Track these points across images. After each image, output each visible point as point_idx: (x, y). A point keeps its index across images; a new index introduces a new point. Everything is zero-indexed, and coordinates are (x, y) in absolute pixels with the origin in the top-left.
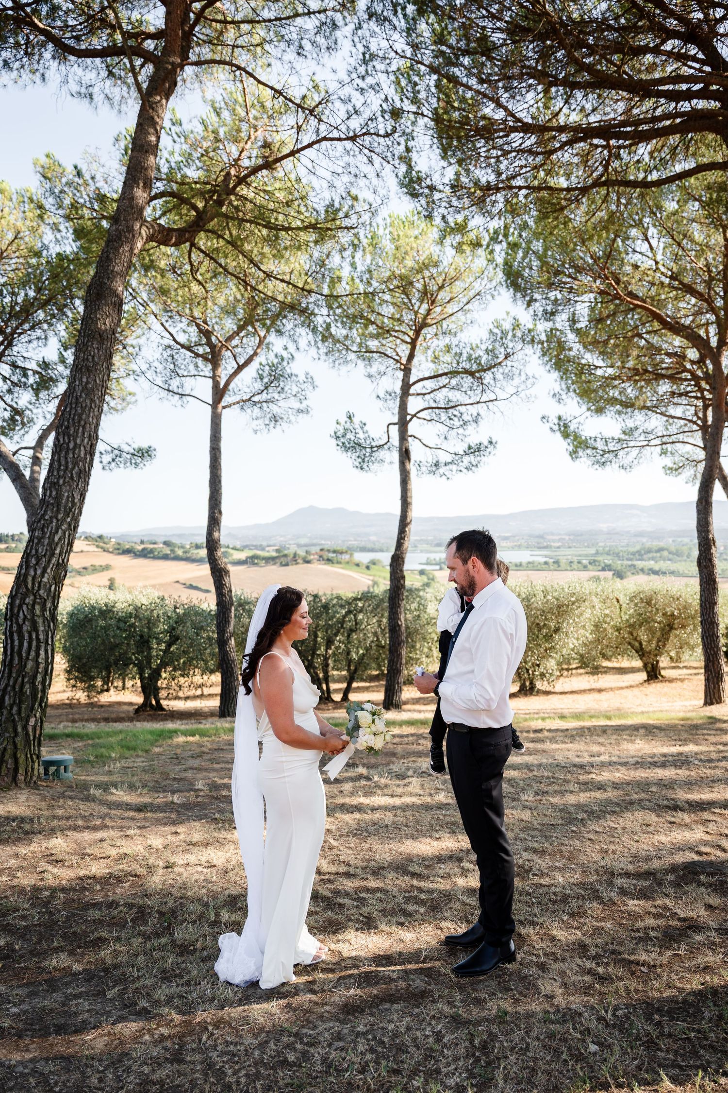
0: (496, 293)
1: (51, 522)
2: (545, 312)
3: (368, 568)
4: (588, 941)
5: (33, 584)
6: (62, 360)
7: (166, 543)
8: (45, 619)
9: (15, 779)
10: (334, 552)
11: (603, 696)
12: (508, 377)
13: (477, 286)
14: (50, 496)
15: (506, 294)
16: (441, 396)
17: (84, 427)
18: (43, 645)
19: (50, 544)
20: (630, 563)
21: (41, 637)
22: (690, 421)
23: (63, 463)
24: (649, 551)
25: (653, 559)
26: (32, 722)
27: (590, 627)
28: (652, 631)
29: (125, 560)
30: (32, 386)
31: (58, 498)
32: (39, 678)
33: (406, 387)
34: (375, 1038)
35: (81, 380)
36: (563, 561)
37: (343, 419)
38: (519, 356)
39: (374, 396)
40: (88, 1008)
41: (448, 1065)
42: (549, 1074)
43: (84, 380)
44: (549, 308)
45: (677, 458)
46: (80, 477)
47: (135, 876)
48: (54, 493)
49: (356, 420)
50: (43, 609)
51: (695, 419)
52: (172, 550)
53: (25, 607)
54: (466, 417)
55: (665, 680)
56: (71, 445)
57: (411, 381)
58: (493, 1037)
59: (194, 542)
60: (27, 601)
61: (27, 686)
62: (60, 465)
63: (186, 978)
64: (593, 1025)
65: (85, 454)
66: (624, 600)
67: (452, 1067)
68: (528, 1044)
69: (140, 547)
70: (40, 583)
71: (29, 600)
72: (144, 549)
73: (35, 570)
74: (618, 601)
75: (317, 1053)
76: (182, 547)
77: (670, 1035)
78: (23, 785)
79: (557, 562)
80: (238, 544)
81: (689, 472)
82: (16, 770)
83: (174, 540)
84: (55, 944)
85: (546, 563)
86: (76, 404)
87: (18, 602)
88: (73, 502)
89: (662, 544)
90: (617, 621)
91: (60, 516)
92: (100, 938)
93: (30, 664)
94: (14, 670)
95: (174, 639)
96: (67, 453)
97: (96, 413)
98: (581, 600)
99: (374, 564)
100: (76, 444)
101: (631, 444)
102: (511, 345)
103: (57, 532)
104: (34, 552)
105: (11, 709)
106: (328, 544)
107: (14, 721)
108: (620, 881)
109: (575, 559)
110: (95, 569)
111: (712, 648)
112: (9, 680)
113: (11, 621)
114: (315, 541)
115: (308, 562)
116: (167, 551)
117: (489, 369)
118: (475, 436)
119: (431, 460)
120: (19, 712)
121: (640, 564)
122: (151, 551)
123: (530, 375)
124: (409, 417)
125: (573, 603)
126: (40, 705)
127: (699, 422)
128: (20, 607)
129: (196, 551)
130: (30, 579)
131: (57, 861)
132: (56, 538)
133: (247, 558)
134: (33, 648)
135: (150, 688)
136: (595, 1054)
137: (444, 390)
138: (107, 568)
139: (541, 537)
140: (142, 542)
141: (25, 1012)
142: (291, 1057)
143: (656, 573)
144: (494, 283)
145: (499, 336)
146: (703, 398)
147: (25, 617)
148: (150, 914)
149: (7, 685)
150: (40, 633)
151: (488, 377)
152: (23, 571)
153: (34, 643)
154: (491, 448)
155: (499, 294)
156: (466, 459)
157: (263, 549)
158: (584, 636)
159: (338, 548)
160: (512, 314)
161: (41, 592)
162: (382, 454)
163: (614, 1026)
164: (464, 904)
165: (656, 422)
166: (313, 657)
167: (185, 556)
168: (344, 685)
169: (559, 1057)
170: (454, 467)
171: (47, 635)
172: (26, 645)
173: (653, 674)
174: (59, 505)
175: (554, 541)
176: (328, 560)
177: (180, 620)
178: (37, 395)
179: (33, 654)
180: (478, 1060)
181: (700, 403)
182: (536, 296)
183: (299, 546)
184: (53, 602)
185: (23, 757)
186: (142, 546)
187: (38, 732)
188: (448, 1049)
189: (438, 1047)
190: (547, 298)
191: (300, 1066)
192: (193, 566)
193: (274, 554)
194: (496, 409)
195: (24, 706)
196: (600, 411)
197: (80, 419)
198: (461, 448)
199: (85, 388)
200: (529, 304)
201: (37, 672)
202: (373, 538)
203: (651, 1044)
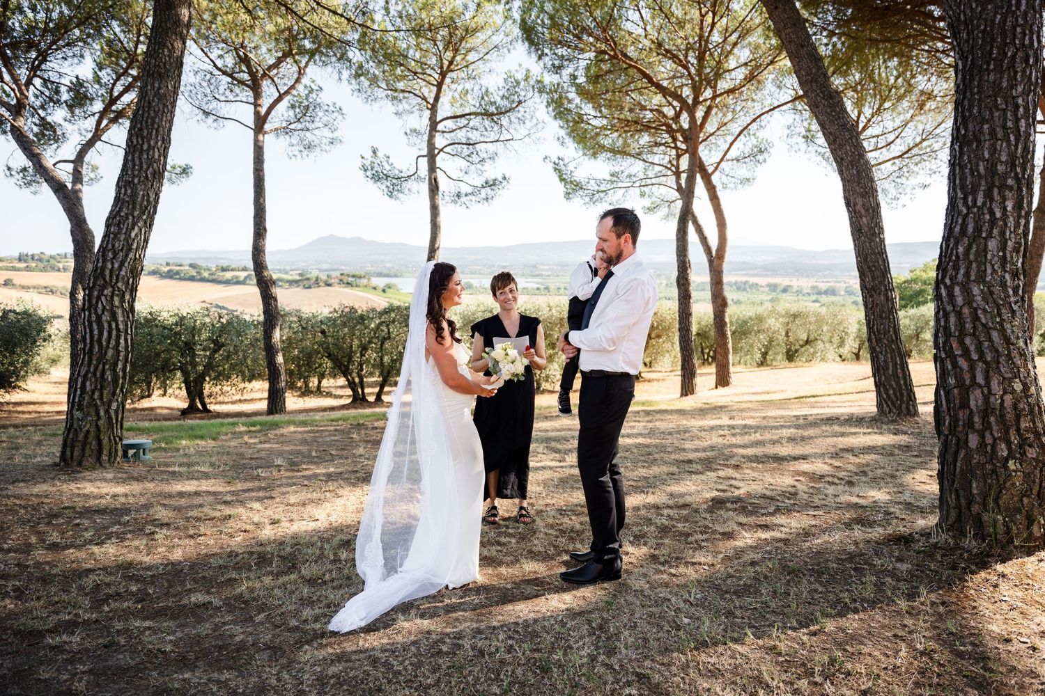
0: (511, 47)
1: (128, 219)
2: (553, 65)
3: (384, 291)
4: (657, 552)
5: (111, 276)
6: (97, 80)
7: (192, 266)
8: (124, 310)
9: (99, 460)
10: (353, 276)
12: (522, 121)
13: (497, 39)
14: (125, 194)
15: (521, 48)
16: (461, 135)
17: (157, 130)
18: (123, 334)
19: (126, 240)
21: (121, 327)
22: (666, 167)
23: (137, 163)
26: (114, 406)
29: (151, 280)
30: (66, 102)
31: (134, 196)
32: (120, 365)
33: (434, 124)
34: (510, 630)
35: (153, 85)
36: (552, 287)
37: (368, 154)
38: (529, 103)
39: (403, 131)
40: (241, 630)
41: (577, 642)
42: (658, 640)
43: (157, 85)
44: (557, 63)
45: (654, 199)
46: (154, 178)
47: (245, 531)
48: (129, 191)
49: (380, 154)
50: (122, 301)
51: (669, 166)
52: (197, 273)
53: (103, 298)
54: (483, 155)
55: (645, 380)
56: (145, 147)
57: (438, 119)
58: (607, 621)
59: (220, 265)
60: (105, 292)
61: (108, 373)
62: (134, 165)
63: (324, 602)
64: (682, 605)
65: (159, 156)
67: (581, 643)
68: (635, 623)
69: (166, 269)
70: (118, 276)
71: (108, 292)
72: (169, 271)
73: (113, 264)
75: (467, 644)
76: (209, 270)
77: (741, 607)
78: (107, 465)
79: (547, 288)
81: (664, 211)
82: (100, 451)
83: (200, 263)
84: (188, 586)
85: (538, 289)
86: (149, 107)
87: (96, 293)
88: (148, 201)
91: (136, 213)
92: (231, 580)
93: (110, 352)
94: (94, 358)
95: (218, 346)
96: (141, 153)
97: (169, 118)
99: (390, 288)
100: (149, 145)
101: (620, 185)
102: (523, 93)
103: (133, 229)
104: (110, 246)
105: (93, 394)
106: (347, 270)
107: (96, 405)
108: (665, 512)
109: (562, 286)
111: (687, 351)
112: (89, 367)
113: (90, 311)
114: (335, 267)
115: (329, 285)
116: (193, 273)
117: (506, 112)
118: (492, 172)
119: (454, 191)
120: (101, 397)
122: (178, 273)
123: (540, 120)
124: (436, 151)
126: (122, 390)
127: (673, 169)
128: (99, 298)
129: (222, 274)
130: (107, 272)
131: (162, 525)
132: (133, 235)
134: (114, 337)
135: (195, 392)
136: (689, 624)
137: (464, 130)
139: (534, 266)
140: (168, 264)
141: (180, 639)
142: (445, 649)
144: (510, 39)
145: (513, 85)
146: (676, 148)
147: (104, 308)
148: (272, 558)
149: (87, 372)
150: (120, 323)
151: (504, 121)
152: (100, 265)
153: (114, 333)
154: (505, 183)
155: (514, 48)
156: (483, 192)
157: (287, 273)
159: (357, 273)
160: (525, 66)
161: (120, 284)
162: (411, 184)
163: (697, 605)
164: (546, 534)
165: (637, 167)
166: (349, 363)
167: (211, 278)
168: (377, 390)
169: (662, 629)
170: (473, 198)
171: (127, 326)
172: (105, 334)
174: (134, 203)
175: (544, 270)
176: (348, 283)
177: (224, 329)
178: (72, 112)
179: (113, 342)
180: (599, 637)
181: (674, 152)
182: (546, 51)
183: (320, 270)
184: (132, 295)
185: (106, 439)
186: (168, 268)
187: (120, 416)
188: (574, 631)
189: (563, 630)
190: (555, 54)
191: (455, 654)
192: (220, 287)
193: (298, 278)
194: (511, 148)
195: (105, 392)
196: (594, 155)
197: (153, 122)
198: (479, 182)
199: (157, 94)
200: (540, 58)
201: (118, 360)
202: (388, 265)
203: (730, 614)
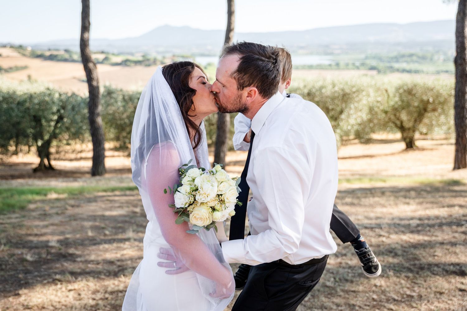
7: (66, 51)
11: (373, 160)
20: (388, 65)
24: (403, 56)
25: (406, 62)
27: (366, 110)
28: (409, 113)
29: (37, 63)
36: (342, 64)
52: (70, 56)
55: (418, 149)
66: (391, 91)
69: (48, 53)
72: (51, 55)
74: (386, 91)
79: (338, 64)
80: (116, 51)
85: (330, 65)
89: (412, 51)
90: (385, 107)
98: (359, 91)
106: (178, 51)
109: (350, 62)
110: (17, 69)
111: (462, 127)
116: (67, 56)
121: (396, 65)
122: (56, 56)
125: (354, 92)
133: (123, 62)
135: (44, 152)
138: (25, 68)
139: (327, 46)
140: (50, 50)
143: (409, 72)
157: (132, 54)
158: (361, 117)
159: (185, 55)
173: (410, 145)
175: (335, 50)
183: (158, 53)
186: (50, 53)
193: (141, 59)
202: (209, 48)
